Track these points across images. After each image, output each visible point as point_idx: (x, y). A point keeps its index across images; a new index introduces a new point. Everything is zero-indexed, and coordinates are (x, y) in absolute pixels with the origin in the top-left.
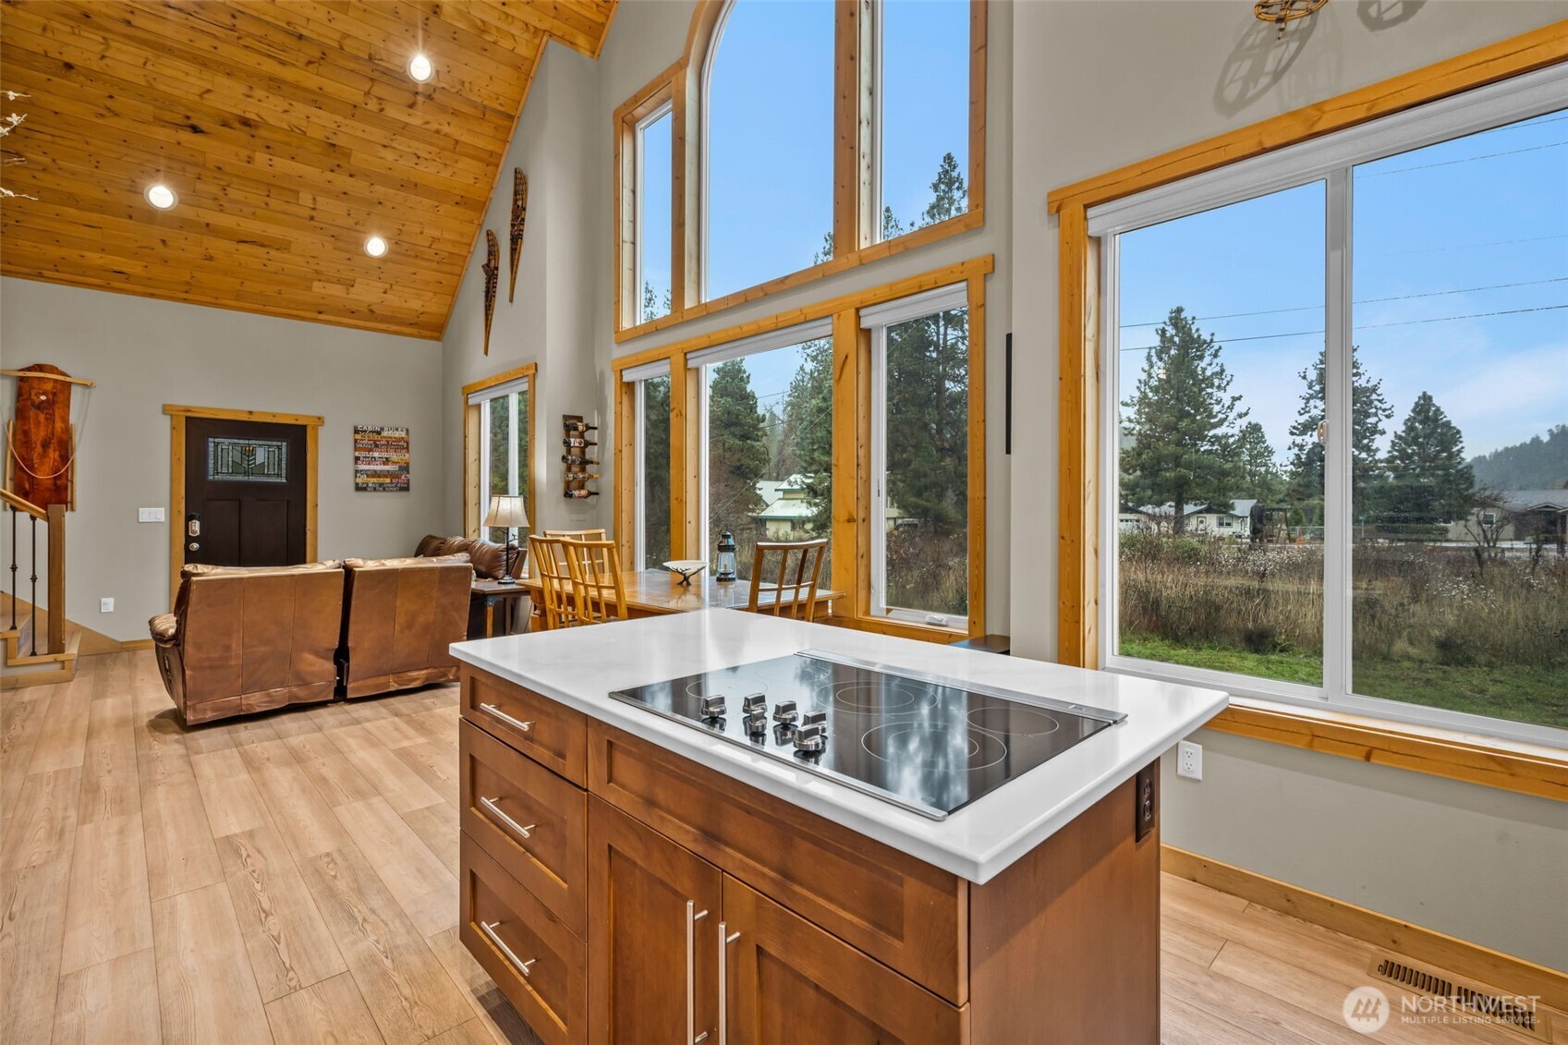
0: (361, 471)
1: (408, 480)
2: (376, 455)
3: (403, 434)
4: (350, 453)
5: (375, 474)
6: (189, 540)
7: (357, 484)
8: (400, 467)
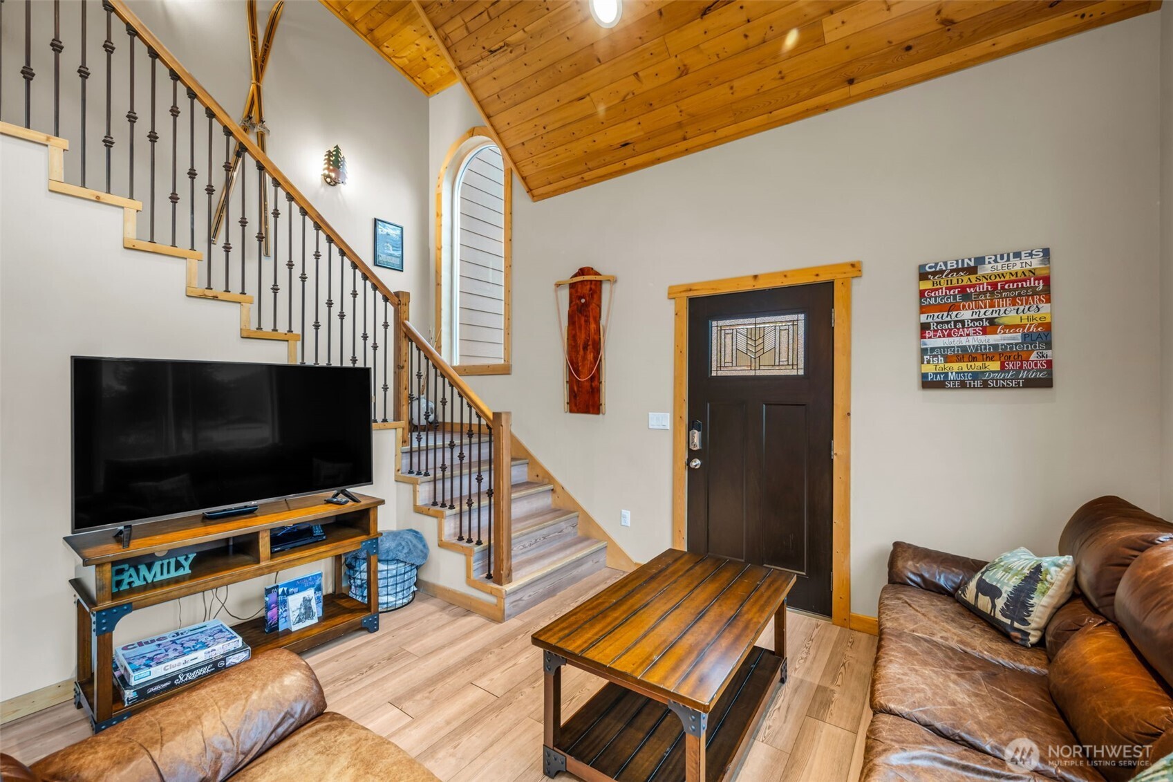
0: (932, 349)
1: (1049, 363)
2: (966, 315)
3: (1035, 263)
4: (913, 318)
5: (964, 354)
6: (692, 455)
7: (924, 376)
8: (1025, 336)
